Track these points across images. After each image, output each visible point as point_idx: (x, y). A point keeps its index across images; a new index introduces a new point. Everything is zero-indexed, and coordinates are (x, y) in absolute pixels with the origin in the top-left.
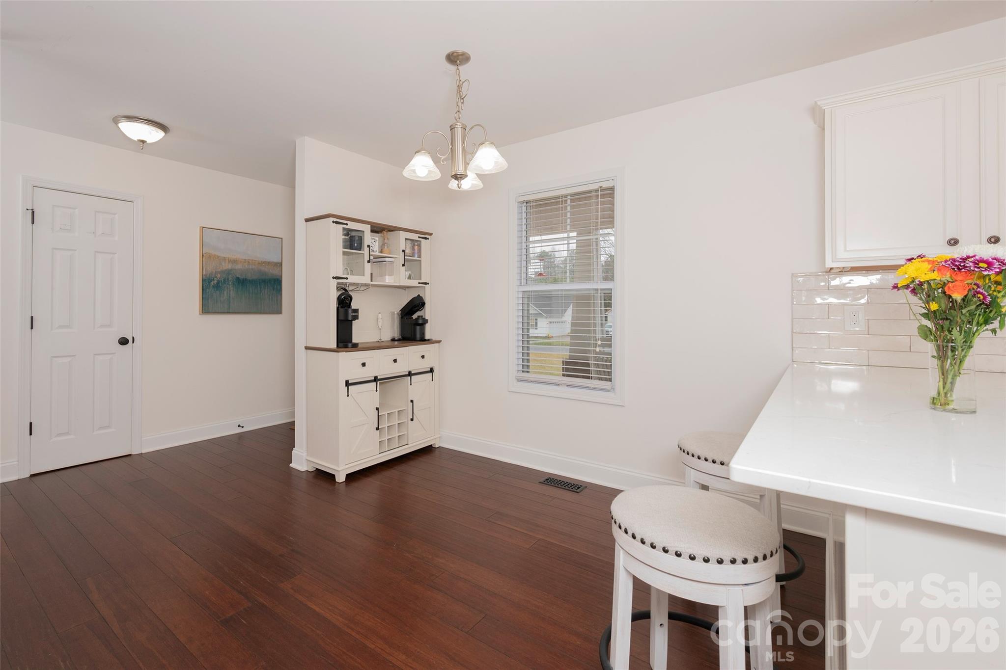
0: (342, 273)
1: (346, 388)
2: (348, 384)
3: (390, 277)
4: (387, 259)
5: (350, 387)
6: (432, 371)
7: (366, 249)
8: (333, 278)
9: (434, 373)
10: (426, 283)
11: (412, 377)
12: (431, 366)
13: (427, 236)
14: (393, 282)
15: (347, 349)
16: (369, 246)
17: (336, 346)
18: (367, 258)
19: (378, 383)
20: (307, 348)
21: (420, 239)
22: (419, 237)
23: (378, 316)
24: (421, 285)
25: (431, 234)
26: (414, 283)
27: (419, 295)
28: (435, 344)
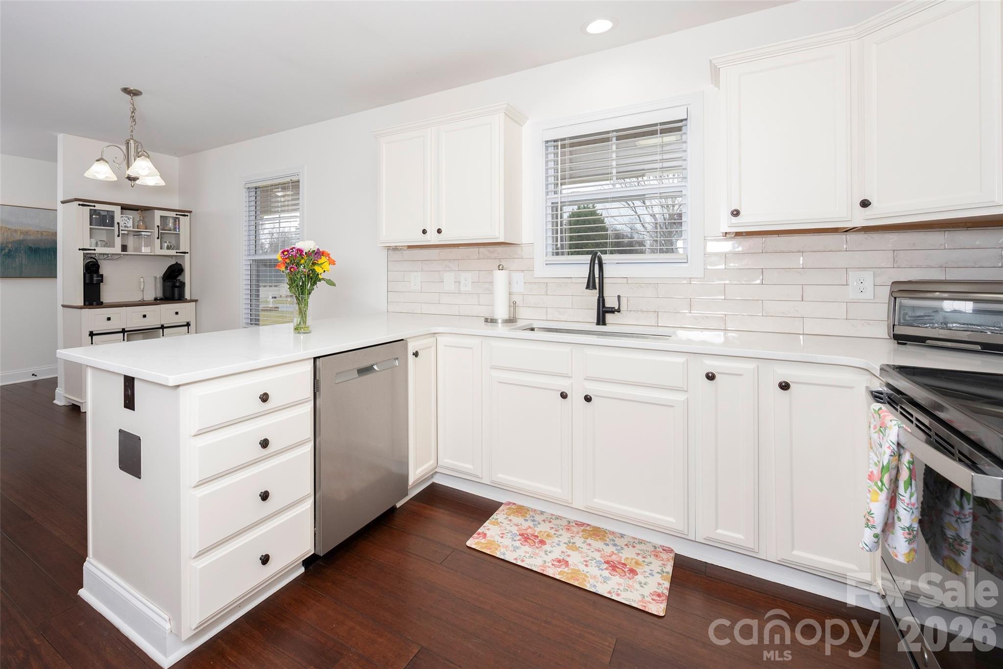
0: (89, 246)
1: (90, 337)
2: (92, 334)
3: (146, 248)
4: (143, 233)
5: (94, 337)
6: (188, 325)
7: (116, 226)
8: (80, 249)
9: (190, 327)
10: (185, 253)
11: (165, 330)
12: (188, 321)
13: (186, 214)
14: (150, 252)
15: (92, 306)
16: (118, 223)
17: (83, 304)
18: (116, 233)
19: (126, 334)
20: (63, 306)
21: (178, 216)
22: (177, 215)
23: (140, 279)
24: (178, 254)
25: (190, 212)
26: (172, 252)
27: (177, 262)
28: (192, 303)
